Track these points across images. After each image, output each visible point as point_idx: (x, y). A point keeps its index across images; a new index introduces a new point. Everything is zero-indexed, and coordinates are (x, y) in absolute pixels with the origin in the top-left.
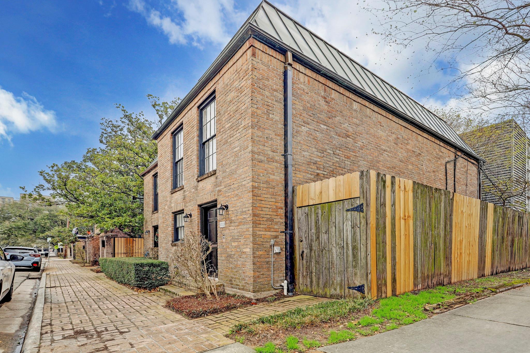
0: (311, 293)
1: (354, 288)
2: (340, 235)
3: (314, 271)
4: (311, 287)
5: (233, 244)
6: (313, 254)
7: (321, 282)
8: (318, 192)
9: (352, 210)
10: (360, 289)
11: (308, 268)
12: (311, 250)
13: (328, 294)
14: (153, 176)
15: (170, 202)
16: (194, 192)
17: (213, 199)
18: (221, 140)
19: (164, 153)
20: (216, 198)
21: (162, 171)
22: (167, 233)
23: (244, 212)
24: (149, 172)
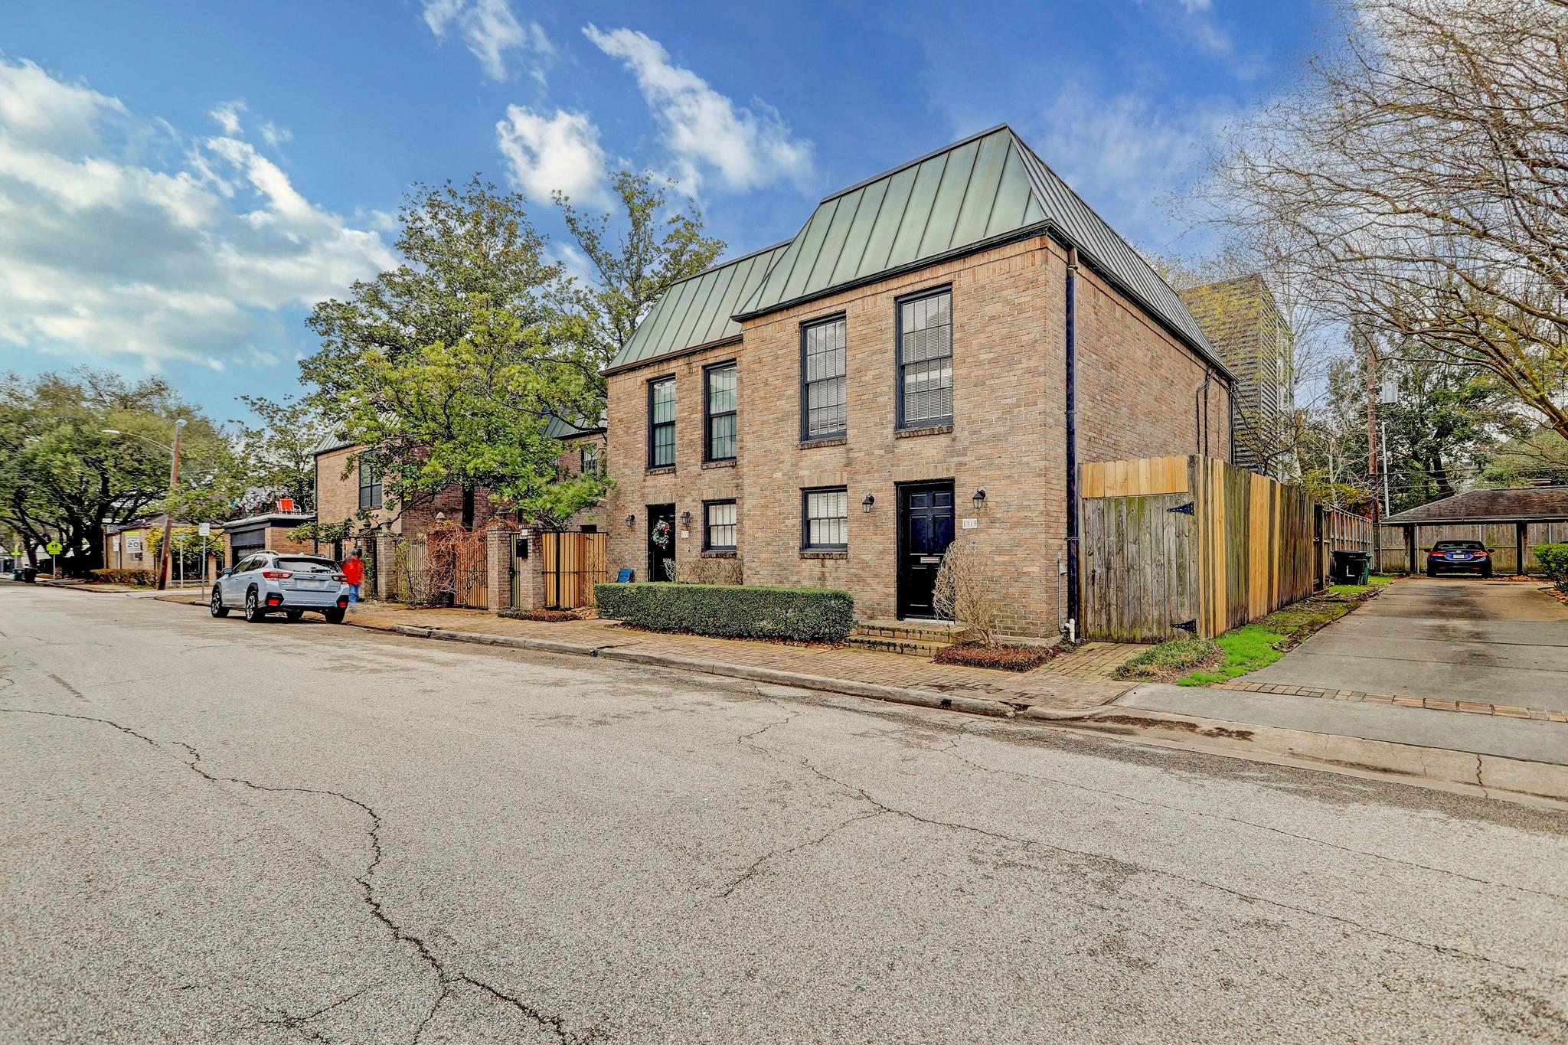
0: (1107, 638)
1: (1179, 626)
2: (1158, 546)
3: (1114, 602)
4: (1109, 628)
5: (997, 558)
6: (1112, 574)
7: (1125, 620)
8: (1120, 479)
9: (1177, 510)
10: (1190, 626)
11: (1103, 597)
12: (1109, 569)
13: (1138, 637)
14: (648, 381)
15: (795, 465)
16: (882, 456)
17: (944, 476)
18: (968, 376)
19: (770, 359)
20: (951, 475)
21: (762, 393)
22: (780, 530)
23: (1026, 507)
24: (633, 368)
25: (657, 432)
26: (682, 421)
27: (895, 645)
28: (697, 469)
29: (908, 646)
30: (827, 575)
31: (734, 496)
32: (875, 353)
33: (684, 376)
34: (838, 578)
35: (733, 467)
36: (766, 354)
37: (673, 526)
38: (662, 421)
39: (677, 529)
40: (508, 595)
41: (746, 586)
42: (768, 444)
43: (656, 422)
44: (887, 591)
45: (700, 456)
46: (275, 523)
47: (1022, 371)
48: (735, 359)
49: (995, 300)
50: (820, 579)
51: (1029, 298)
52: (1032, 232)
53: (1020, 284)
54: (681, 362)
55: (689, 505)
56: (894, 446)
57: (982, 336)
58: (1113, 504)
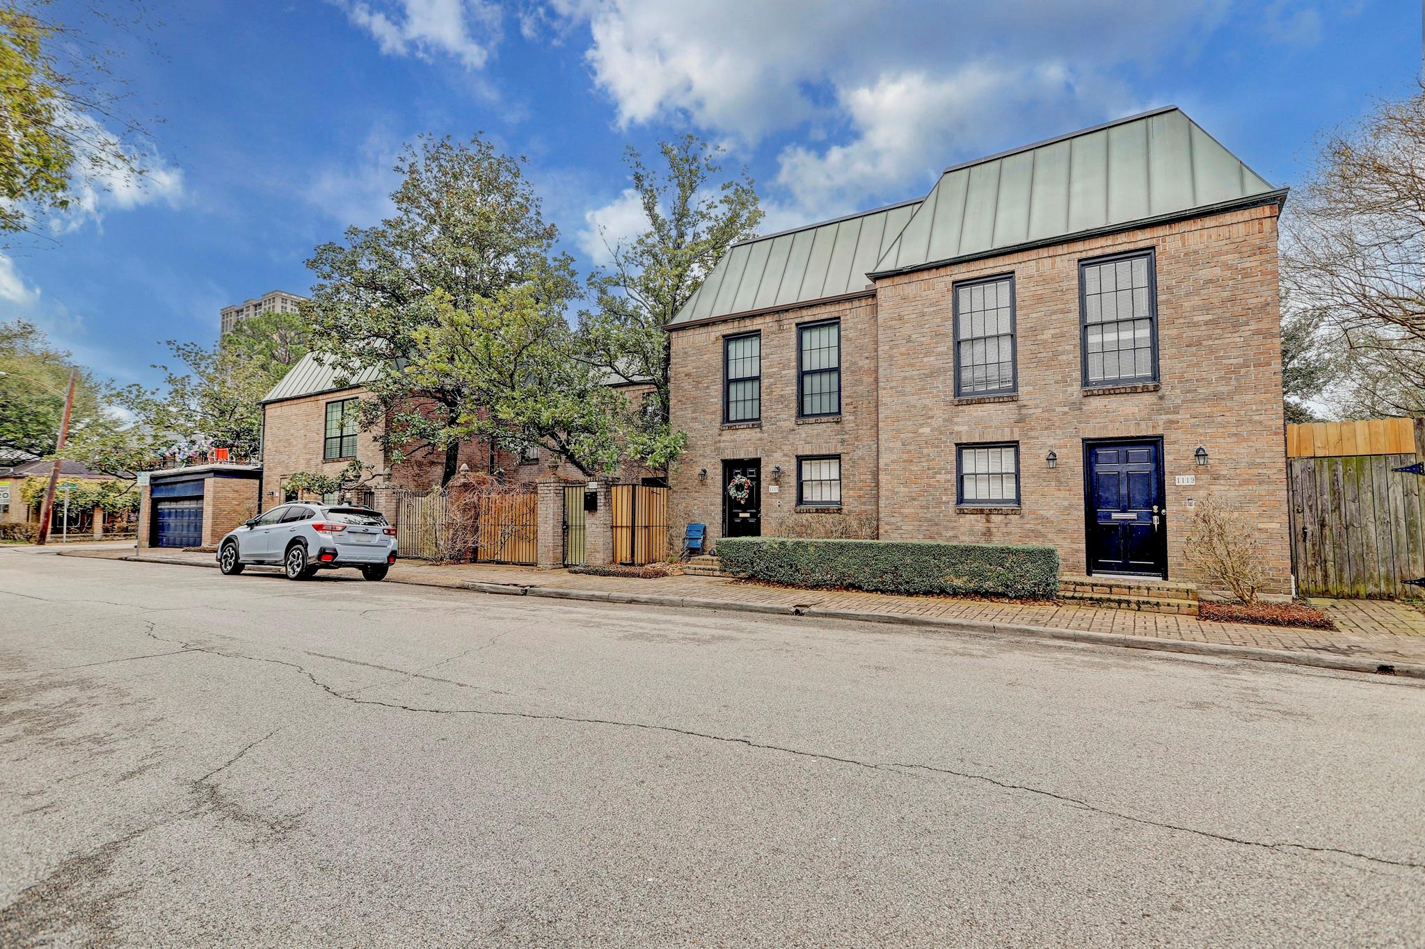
1: (1413, 582)
2: (1382, 505)
3: (1331, 557)
4: (1325, 584)
6: (1327, 531)
7: (1346, 576)
8: (1333, 439)
9: (1404, 470)
11: (1317, 554)
12: (1323, 526)
13: (1362, 592)
14: (724, 336)
15: (949, 420)
16: (1066, 413)
17: (1150, 433)
18: (1179, 337)
19: (914, 316)
20: (1159, 431)
21: (903, 350)
22: (929, 485)
23: (1259, 464)
24: (705, 324)
25: (733, 388)
26: (770, 376)
27: (1128, 602)
28: (791, 423)
29: (1148, 603)
30: (994, 530)
31: (839, 451)
32: (1055, 313)
33: (773, 333)
34: (1009, 534)
35: (837, 422)
36: (908, 311)
37: (758, 480)
38: (740, 376)
39: (763, 484)
40: (560, 550)
41: (882, 541)
42: (913, 400)
43: (732, 376)
44: (1075, 546)
45: (794, 412)
46: (218, 473)
47: (1250, 332)
48: (839, 318)
49: (1213, 264)
50: (984, 534)
51: (1258, 263)
52: (1262, 201)
53: (1244, 249)
54: (768, 319)
55: (776, 459)
56: (1081, 403)
57: (1196, 298)
58: (1325, 464)
